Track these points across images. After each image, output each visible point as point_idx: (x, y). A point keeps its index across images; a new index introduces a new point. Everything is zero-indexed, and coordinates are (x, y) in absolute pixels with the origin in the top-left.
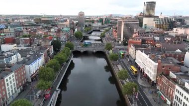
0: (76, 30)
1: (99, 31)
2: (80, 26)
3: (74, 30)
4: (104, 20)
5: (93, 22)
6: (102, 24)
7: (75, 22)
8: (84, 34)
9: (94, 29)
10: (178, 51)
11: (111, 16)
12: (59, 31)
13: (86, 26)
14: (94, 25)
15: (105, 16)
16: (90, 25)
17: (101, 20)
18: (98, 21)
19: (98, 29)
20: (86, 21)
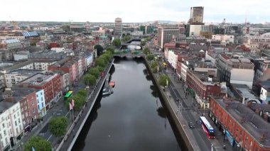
0: (113, 38)
1: (139, 40)
2: (117, 34)
3: (111, 39)
4: (146, 28)
5: (132, 30)
6: (144, 33)
7: (111, 30)
8: (122, 43)
9: (133, 38)
10: (202, 51)
11: (156, 22)
12: (97, 38)
13: (124, 35)
14: (134, 34)
15: (148, 22)
16: (129, 34)
17: (142, 28)
18: (138, 29)
19: (138, 38)
20: (124, 29)
